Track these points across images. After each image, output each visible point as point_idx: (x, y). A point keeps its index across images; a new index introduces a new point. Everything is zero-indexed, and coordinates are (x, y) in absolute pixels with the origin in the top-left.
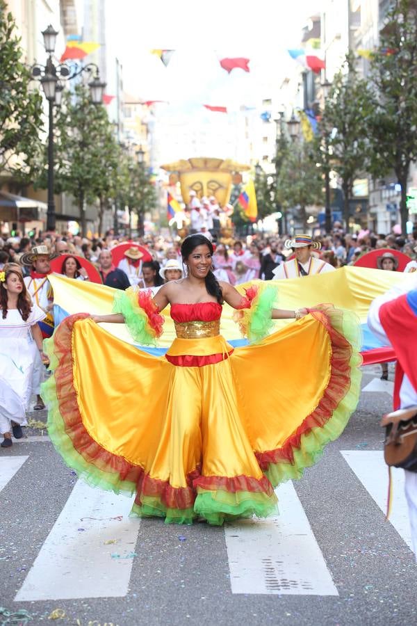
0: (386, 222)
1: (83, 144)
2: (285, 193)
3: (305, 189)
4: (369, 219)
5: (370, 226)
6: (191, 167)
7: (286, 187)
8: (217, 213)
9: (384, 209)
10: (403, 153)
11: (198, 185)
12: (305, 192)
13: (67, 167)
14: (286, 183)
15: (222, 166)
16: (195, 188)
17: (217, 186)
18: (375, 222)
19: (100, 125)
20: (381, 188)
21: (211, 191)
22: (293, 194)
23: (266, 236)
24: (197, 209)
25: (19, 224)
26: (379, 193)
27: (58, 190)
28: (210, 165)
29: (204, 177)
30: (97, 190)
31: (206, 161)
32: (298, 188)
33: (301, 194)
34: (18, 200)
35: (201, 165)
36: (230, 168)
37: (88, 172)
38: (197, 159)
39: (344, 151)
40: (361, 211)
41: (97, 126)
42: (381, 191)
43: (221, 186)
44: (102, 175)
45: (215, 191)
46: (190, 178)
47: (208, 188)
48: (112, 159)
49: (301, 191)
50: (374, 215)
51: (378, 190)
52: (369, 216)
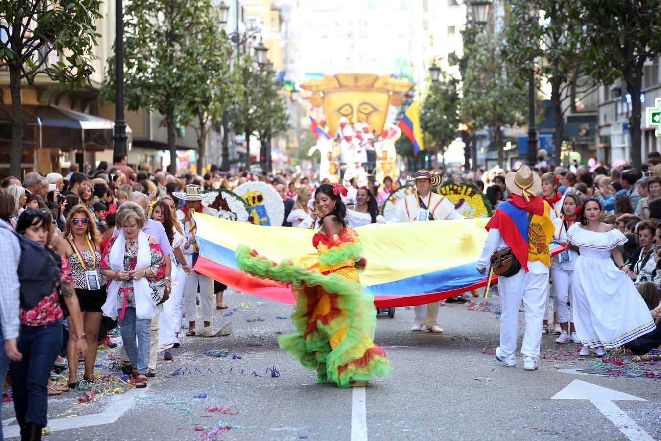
0: (623, 148)
1: (172, 37)
2: (472, 106)
3: (500, 102)
4: (599, 145)
5: (600, 154)
6: (338, 86)
7: (474, 99)
8: (372, 143)
9: (620, 131)
10: (635, 45)
11: (347, 108)
12: (501, 105)
13: (150, 70)
14: (473, 92)
15: (377, 85)
16: (343, 111)
17: (370, 109)
18: (607, 150)
19: (197, 9)
20: (615, 100)
21: (363, 116)
22: (482, 109)
23: (449, 170)
24: (348, 139)
25: (86, 155)
26: (613, 106)
27: (135, 104)
28: (362, 83)
29: (355, 98)
30: (192, 103)
31: (356, 78)
32: (491, 100)
33: (495, 108)
34: (84, 119)
35: (350, 82)
36: (386, 87)
37: (180, 78)
38: (346, 76)
39: (553, 45)
40: (587, 134)
41: (192, 10)
42: (616, 103)
43: (375, 109)
44: (199, 82)
45: (368, 115)
46: (338, 99)
47: (359, 111)
48: (214, 59)
49: (495, 104)
50: (606, 139)
51: (612, 102)
52: (598, 140)
